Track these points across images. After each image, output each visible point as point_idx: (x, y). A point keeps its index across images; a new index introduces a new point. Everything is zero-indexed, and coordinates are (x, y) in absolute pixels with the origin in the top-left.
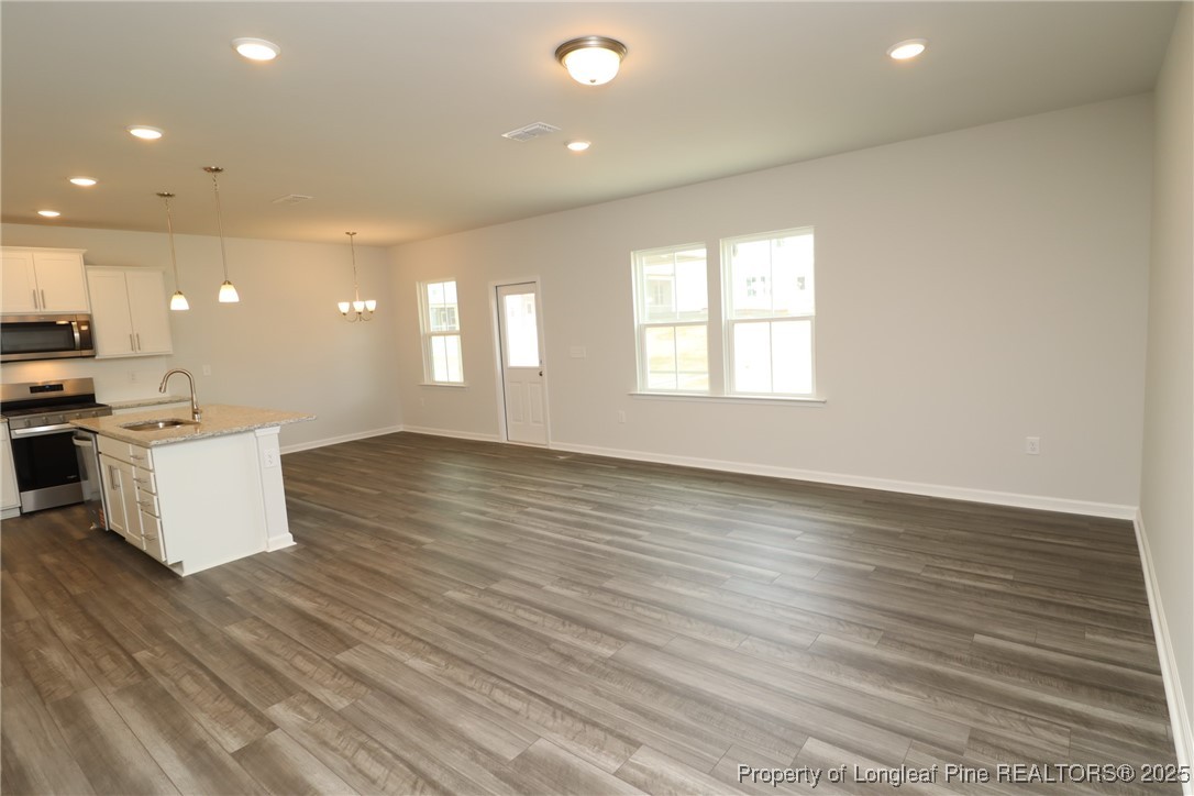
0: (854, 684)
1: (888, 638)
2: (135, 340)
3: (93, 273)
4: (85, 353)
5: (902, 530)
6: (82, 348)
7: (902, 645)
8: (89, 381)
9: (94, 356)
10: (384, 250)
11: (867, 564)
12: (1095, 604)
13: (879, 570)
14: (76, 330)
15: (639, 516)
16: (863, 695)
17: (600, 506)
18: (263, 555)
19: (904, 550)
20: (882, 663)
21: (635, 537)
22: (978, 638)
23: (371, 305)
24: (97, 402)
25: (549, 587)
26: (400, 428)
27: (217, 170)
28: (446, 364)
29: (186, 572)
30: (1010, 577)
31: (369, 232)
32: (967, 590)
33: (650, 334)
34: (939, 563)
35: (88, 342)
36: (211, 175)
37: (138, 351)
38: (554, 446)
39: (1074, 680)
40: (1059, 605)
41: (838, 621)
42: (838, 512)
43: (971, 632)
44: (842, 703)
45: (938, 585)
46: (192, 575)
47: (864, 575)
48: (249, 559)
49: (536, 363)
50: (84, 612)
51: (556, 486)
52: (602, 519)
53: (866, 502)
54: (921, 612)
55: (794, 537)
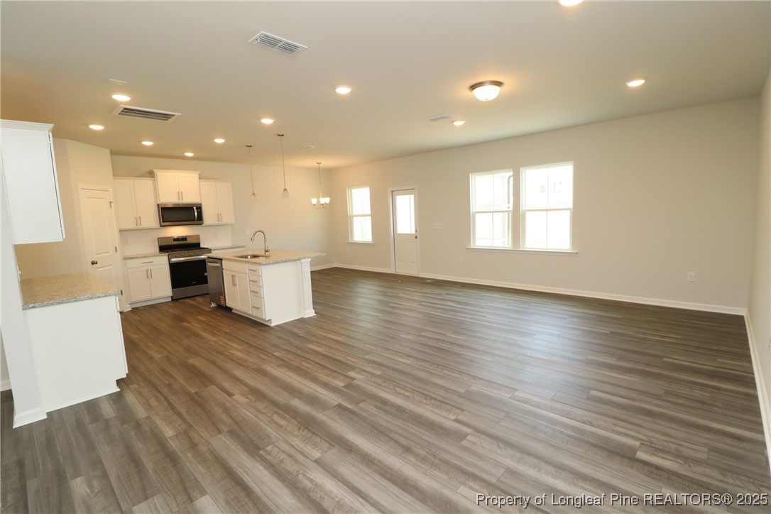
0: (608, 373)
1: (620, 358)
2: (219, 216)
3: (203, 183)
5: (621, 317)
6: (198, 220)
7: (629, 361)
10: (329, 171)
11: (606, 330)
12: (723, 348)
13: (611, 332)
14: (195, 211)
15: (481, 308)
16: (613, 377)
17: (459, 303)
18: (303, 318)
19: (624, 325)
20: (621, 367)
21: (482, 316)
22: (665, 359)
23: (326, 200)
25: (449, 335)
26: (335, 265)
27: (282, 135)
28: (362, 231)
29: (273, 324)
30: (680, 337)
31: (327, 162)
32: (657, 341)
33: (478, 216)
34: (643, 331)
35: (200, 217)
36: (280, 137)
38: (422, 275)
39: (712, 375)
40: (704, 348)
41: (596, 351)
42: (586, 308)
43: (662, 357)
44: (604, 380)
45: (643, 339)
46: (277, 326)
47: (605, 335)
48: (298, 320)
49: (413, 232)
50: (237, 338)
51: (431, 294)
52: (463, 308)
53: (600, 304)
54: (637, 349)
55: (566, 319)
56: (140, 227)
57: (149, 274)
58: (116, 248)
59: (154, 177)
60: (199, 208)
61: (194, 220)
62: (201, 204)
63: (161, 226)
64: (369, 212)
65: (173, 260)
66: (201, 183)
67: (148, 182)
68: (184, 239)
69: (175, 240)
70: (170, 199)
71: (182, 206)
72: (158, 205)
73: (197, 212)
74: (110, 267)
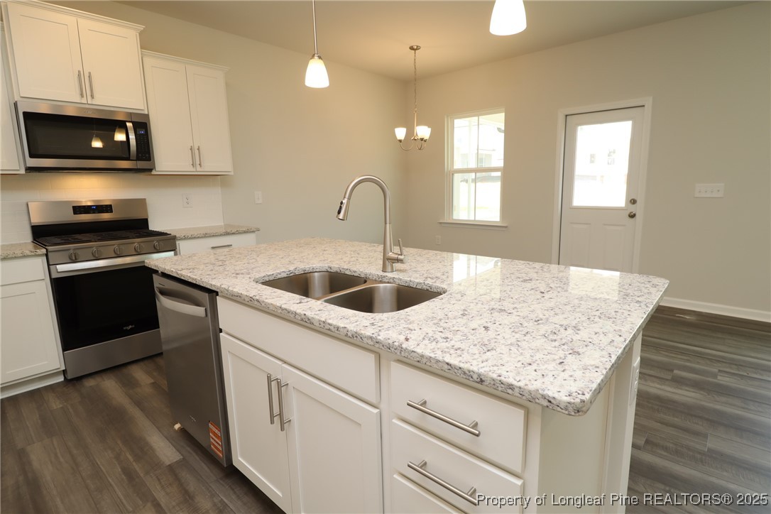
2: (195, 153)
4: (141, 164)
6: (138, 159)
8: (142, 203)
9: (151, 170)
24: (151, 228)
37: (199, 168)
60: (142, 126)
62: (147, 116)
65: (61, 268)
66: (149, 61)
69: (78, 209)
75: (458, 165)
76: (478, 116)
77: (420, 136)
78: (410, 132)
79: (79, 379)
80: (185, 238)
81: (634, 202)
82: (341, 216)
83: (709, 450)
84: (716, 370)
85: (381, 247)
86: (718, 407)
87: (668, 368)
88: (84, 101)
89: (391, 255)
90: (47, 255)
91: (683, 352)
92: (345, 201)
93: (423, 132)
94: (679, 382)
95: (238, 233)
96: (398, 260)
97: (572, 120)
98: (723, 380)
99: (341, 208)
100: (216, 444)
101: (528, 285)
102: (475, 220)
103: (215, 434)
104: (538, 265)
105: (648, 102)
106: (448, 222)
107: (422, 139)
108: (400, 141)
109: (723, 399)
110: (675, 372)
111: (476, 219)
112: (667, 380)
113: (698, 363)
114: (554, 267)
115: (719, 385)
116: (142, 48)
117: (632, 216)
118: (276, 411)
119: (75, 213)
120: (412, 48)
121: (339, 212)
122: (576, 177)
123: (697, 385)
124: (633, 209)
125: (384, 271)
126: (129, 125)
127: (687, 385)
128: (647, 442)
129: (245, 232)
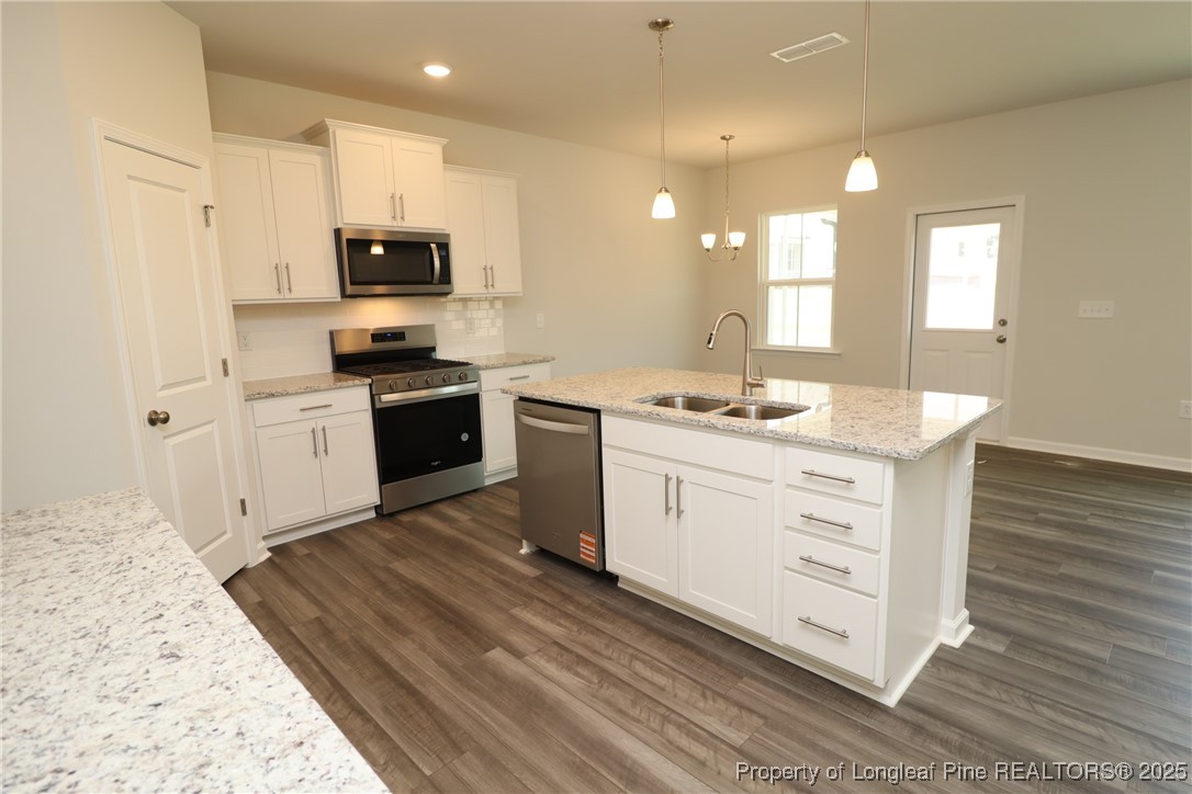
56: (287, 297)
57: (320, 444)
58: (225, 363)
59: (326, 144)
60: (444, 247)
61: (431, 283)
63: (344, 295)
64: (828, 272)
67: (307, 159)
68: (397, 335)
70: (371, 215)
71: (400, 238)
72: (338, 232)
73: (440, 257)
74: (207, 428)
75: (773, 276)
76: (802, 212)
77: (734, 244)
78: (720, 240)
79: (391, 515)
80: (487, 368)
81: (1003, 323)
82: (711, 346)
83: (1061, 574)
84: (1088, 514)
85: (741, 377)
86: (1080, 543)
87: (1033, 511)
88: (395, 224)
89: (749, 380)
90: (370, 385)
91: (1054, 497)
92: (714, 332)
93: (737, 239)
94: (1042, 523)
95: (535, 362)
96: (758, 385)
97: (923, 222)
98: (1092, 521)
99: (710, 339)
100: (588, 552)
101: (880, 404)
102: (797, 347)
103: (587, 542)
104: (886, 391)
105: (1020, 201)
106: (761, 348)
107: (736, 248)
108: (708, 250)
109: (1088, 537)
110: (1041, 514)
111: (800, 345)
112: (1028, 521)
113: (1069, 507)
114: (903, 393)
115: (1088, 527)
116: (445, 162)
117: (1002, 340)
118: (672, 503)
119: (373, 341)
120: (723, 138)
121: (709, 343)
122: (931, 279)
123: (1061, 526)
124: (1002, 331)
125: (744, 394)
126: (433, 246)
127: (1051, 526)
128: (997, 567)
129: (541, 361)
